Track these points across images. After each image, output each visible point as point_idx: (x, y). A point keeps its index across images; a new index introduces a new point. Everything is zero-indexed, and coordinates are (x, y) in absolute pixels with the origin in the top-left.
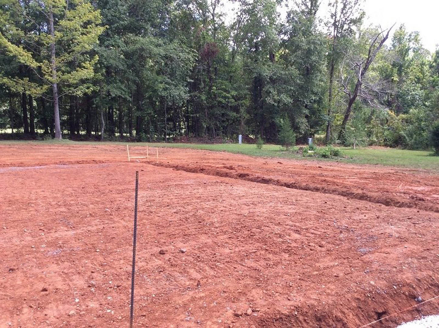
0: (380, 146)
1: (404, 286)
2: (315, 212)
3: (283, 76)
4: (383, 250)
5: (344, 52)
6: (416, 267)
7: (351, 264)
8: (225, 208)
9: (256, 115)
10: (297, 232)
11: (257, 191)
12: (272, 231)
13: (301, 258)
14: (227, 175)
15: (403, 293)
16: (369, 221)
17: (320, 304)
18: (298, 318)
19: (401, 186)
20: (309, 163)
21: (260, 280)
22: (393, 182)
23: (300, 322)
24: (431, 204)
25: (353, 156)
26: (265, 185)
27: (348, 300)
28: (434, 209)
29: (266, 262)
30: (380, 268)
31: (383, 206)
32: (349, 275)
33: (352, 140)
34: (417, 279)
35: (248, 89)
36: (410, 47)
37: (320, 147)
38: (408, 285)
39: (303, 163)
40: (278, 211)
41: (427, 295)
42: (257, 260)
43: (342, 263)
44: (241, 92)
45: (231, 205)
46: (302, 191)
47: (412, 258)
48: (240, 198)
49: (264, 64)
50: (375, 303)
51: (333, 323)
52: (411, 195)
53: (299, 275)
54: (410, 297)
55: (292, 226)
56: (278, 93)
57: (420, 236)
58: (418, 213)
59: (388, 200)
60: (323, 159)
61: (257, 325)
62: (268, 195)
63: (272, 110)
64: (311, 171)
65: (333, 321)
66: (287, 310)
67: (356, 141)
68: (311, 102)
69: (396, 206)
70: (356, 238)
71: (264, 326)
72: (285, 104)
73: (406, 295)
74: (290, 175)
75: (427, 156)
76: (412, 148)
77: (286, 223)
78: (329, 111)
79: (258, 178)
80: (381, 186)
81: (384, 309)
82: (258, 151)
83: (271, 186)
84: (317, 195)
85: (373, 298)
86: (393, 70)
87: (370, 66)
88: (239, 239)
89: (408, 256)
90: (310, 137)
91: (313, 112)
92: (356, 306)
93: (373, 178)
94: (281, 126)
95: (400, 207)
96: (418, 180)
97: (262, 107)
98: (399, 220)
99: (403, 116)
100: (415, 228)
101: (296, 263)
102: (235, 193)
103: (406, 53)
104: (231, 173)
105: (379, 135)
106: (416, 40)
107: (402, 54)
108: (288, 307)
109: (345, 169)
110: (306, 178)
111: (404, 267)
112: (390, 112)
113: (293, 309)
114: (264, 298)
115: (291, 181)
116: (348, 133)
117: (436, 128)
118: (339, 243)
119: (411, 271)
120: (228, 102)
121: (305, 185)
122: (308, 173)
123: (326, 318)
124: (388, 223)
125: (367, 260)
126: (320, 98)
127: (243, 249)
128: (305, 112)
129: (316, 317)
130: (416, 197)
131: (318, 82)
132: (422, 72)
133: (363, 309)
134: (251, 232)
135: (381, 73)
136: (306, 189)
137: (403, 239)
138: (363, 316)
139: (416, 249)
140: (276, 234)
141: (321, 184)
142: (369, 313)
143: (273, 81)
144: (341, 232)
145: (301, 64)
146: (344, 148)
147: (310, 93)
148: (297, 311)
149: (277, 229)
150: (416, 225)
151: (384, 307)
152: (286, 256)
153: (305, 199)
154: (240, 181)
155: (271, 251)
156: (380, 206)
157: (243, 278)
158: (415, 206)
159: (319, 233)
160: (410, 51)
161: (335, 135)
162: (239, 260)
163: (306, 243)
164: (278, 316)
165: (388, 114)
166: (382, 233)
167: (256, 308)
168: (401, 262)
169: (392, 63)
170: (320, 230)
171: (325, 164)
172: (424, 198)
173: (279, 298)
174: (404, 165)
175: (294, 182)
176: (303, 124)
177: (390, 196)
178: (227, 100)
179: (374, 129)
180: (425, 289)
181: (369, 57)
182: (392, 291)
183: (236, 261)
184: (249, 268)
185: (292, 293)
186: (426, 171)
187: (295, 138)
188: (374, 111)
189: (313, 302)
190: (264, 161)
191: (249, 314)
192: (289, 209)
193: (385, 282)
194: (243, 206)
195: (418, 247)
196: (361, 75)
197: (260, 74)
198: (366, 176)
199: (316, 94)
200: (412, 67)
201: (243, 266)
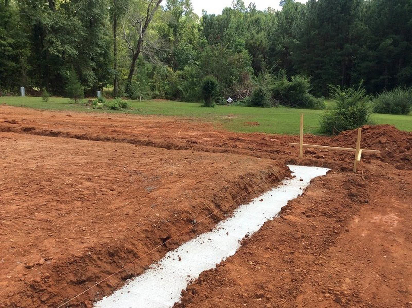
0: (162, 99)
1: (183, 213)
2: (106, 160)
3: (66, 27)
4: (165, 186)
5: (125, 9)
6: (191, 197)
7: (140, 202)
8: (9, 165)
9: (39, 65)
10: (89, 180)
11: (45, 144)
12: (64, 182)
13: (93, 203)
14: (9, 130)
15: (182, 219)
16: (154, 163)
17: (113, 241)
18: (92, 257)
19: (179, 132)
20: (100, 115)
21: (52, 230)
22: (174, 129)
23: (95, 260)
24: (203, 146)
25: (140, 108)
26: (54, 138)
27: (138, 233)
28: (205, 150)
29: (58, 212)
30: (163, 201)
31: (165, 150)
32: (138, 211)
33: (139, 94)
34: (192, 206)
35: (27, 37)
36: (183, 10)
37: (109, 100)
38: (186, 212)
39: (93, 115)
40: (69, 162)
41: (200, 217)
42: (49, 211)
43: (132, 202)
44: (19, 40)
45: (16, 161)
46: (93, 142)
47: (188, 190)
48: (26, 152)
49: (43, 12)
50: (160, 231)
51: (125, 255)
52: (187, 139)
53: (92, 219)
54: (187, 222)
55: (84, 175)
56: (62, 44)
57: (194, 172)
58: (193, 154)
59: (170, 145)
60: (112, 111)
61: (51, 272)
62: (58, 147)
63: (56, 61)
64: (101, 122)
65: (125, 253)
66: (81, 253)
67: (142, 94)
68: (96, 55)
69: (175, 149)
70: (143, 179)
71: (58, 271)
72: (70, 56)
73: (185, 221)
74: (81, 127)
75: (199, 107)
76: (188, 100)
77: (78, 173)
78: (115, 65)
79: (45, 131)
80: (164, 134)
81: (168, 235)
82: (44, 104)
83: (60, 139)
84: (108, 144)
85: (159, 227)
86: (169, 29)
87: (150, 25)
88: (26, 194)
89: (185, 189)
90: (99, 90)
91: (100, 65)
92: (145, 237)
93: (157, 127)
94: (67, 78)
95: (179, 149)
96: (192, 127)
97: (45, 58)
98: (178, 160)
99: (179, 72)
100: (190, 166)
101: (89, 209)
102: (19, 148)
103: (179, 15)
104: (14, 127)
105: (160, 89)
106: (187, 4)
107: (176, 16)
108: (82, 249)
109: (133, 120)
110: (96, 129)
111: (182, 198)
112: (169, 69)
113: (87, 251)
114: (57, 246)
115: (82, 132)
116: (134, 87)
117: (205, 83)
118: (129, 185)
119: (187, 201)
120: (5, 50)
121: (96, 136)
122: (99, 125)
123: (119, 252)
124: (169, 164)
125: (153, 196)
126: (106, 52)
127: (33, 203)
128: (91, 64)
129: (109, 253)
130: (191, 141)
131: (103, 36)
132: (193, 34)
133: (150, 238)
134: (40, 186)
135: (159, 33)
136: (97, 139)
137: (181, 175)
138: (151, 244)
139: (191, 182)
140: (67, 184)
141: (112, 134)
142: (156, 240)
143: (55, 30)
144: (130, 175)
145: (84, 16)
146: (132, 100)
147: (95, 45)
148: (91, 251)
149: (69, 180)
150: (191, 163)
151: (167, 233)
152: (79, 204)
153: (96, 149)
154: (25, 135)
155: (63, 201)
156: (163, 150)
157: (33, 231)
158: (190, 148)
159: (110, 179)
160: (183, 13)
161: (123, 88)
162: (28, 215)
163: (98, 189)
164: (72, 260)
165: (167, 70)
166: (165, 173)
167: (48, 257)
168: (180, 194)
169: (168, 24)
170: (111, 176)
171: (115, 116)
172: (197, 141)
173: (72, 243)
174: (182, 115)
175: (84, 133)
176: (91, 76)
177: (171, 141)
178: (2, 48)
179: (157, 84)
180: (199, 214)
181: (148, 16)
182: (174, 219)
183: (25, 216)
184: (40, 220)
185: (86, 236)
186: (198, 119)
187: (83, 91)
188: (155, 67)
189: (105, 240)
190: (51, 114)
191: (42, 263)
192: (80, 160)
193: (168, 212)
194: (30, 160)
195: (193, 180)
196: (142, 32)
197: (39, 22)
198: (150, 125)
199: (101, 47)
200: (185, 29)
201: (33, 219)
